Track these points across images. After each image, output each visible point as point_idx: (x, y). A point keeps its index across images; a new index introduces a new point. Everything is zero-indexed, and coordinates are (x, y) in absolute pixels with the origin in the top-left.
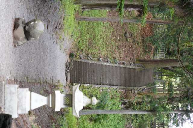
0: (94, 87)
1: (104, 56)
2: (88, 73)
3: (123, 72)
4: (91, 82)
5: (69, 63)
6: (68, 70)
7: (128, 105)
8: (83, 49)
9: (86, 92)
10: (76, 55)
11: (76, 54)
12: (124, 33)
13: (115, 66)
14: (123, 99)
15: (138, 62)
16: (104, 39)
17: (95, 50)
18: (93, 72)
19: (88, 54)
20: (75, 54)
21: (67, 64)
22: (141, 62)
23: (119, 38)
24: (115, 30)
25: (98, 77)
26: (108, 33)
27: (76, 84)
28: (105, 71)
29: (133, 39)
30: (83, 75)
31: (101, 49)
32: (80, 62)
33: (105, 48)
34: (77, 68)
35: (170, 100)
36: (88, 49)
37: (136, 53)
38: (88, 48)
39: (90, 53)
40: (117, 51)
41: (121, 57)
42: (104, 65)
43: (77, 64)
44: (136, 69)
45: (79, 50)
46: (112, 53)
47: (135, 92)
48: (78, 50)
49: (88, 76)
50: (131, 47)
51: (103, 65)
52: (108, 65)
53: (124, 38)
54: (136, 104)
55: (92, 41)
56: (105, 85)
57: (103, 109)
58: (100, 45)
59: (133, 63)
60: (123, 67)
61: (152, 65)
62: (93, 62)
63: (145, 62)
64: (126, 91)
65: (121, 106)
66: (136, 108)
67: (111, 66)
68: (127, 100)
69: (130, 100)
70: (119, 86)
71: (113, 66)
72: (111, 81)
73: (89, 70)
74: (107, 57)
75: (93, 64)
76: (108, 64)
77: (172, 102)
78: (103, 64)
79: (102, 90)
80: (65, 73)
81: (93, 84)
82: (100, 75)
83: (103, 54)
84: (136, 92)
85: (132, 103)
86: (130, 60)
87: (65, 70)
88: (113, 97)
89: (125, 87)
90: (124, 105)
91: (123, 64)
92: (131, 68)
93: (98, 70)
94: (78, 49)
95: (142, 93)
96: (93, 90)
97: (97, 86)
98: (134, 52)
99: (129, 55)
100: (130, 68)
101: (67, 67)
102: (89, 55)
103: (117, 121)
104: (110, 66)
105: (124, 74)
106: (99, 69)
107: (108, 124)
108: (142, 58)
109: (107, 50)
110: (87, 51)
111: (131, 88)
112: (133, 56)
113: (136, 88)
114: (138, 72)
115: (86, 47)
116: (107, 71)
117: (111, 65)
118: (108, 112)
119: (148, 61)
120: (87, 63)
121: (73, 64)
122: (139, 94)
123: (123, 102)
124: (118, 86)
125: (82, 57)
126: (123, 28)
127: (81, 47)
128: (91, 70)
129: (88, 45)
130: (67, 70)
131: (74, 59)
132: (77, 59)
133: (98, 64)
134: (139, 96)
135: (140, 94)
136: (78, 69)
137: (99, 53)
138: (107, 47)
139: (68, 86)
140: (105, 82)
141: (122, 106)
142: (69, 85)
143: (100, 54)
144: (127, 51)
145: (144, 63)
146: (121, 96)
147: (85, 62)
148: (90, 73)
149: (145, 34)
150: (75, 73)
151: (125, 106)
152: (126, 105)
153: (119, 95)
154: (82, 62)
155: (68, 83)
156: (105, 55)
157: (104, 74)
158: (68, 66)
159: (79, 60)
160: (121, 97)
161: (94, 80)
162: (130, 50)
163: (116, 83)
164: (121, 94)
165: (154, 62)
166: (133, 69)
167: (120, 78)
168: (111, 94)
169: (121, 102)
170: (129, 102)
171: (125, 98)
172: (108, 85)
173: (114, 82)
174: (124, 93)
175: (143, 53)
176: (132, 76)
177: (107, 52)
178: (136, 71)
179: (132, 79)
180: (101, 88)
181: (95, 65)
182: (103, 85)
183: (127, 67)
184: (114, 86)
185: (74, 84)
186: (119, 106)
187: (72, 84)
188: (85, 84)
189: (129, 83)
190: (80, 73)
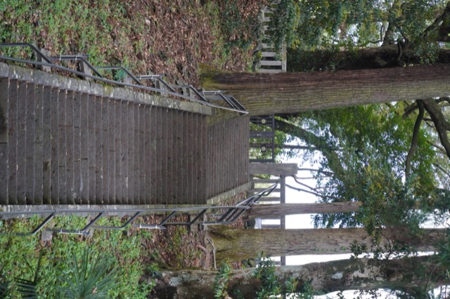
0: (11, 222)
1: (62, 42)
3: (153, 132)
13: (118, 100)
14: (157, 270)
15: (208, 83)
18: (4, 128)
22: (224, 86)
25: (30, 158)
28: (70, 126)
37: (199, 41)
40: (122, 24)
41: (140, 57)
42: (63, 91)
44: (204, 116)
46: (99, 28)
47: (200, 228)
50: (178, 11)
51: (56, 88)
52: (85, 94)
56: (70, 202)
60: (154, 107)
61: (276, 99)
62: (4, 70)
63: (242, 82)
67: (98, 97)
68: (175, 275)
70: (136, 203)
71: (105, 99)
72: (98, 182)
74: (74, 48)
75: (3, 80)
76: (84, 87)
78: (56, 83)
79: (55, 234)
81: (3, 202)
82: (41, 148)
83: (55, 31)
84: (206, 226)
86: (176, 71)
89: (161, 209)
92: (185, 112)
93: (31, 117)
95: (231, 232)
97: (26, 214)
98: (191, 38)
99: (172, 49)
100: (180, 111)
104: (92, 96)
105: (158, 140)
106: (38, 110)
108: (222, 63)
109: (73, 13)
111: (185, 209)
112: (188, 56)
117: (96, 93)
119: (255, 81)
122: (216, 234)
123: (157, 288)
124: (130, 203)
133: (31, 85)
135: (223, 237)
137: (36, 24)
140: (69, 185)
143: (40, 28)
144: (162, 30)
146: (146, 255)
153: (136, 253)
156: (67, 39)
157: (62, 141)
161: (8, 178)
162: (173, 28)
163: (124, 186)
164: (147, 245)
165: (284, 85)
166: (195, 114)
167: (141, 160)
168: (101, 249)
169: (145, 287)
170: (185, 284)
171: (167, 262)
172: (85, 203)
173: (112, 183)
174: (159, 236)
175: (219, 46)
176: (192, 153)
177: (73, 25)
178: (204, 128)
179: (190, 165)
180: (51, 223)
181: (13, 89)
182: (60, 208)
183: (170, 106)
184: (115, 207)
189: (179, 184)
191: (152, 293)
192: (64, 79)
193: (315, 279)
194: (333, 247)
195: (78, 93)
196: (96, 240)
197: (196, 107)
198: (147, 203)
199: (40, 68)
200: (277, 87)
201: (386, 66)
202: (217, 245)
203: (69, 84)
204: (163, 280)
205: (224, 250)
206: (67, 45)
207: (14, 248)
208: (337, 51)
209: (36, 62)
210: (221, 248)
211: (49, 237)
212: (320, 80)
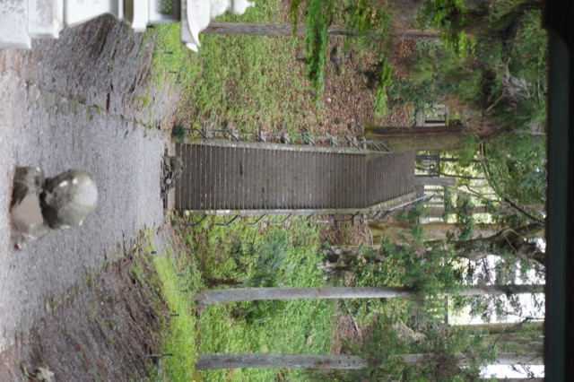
0: (245, 218)
1: (273, 125)
2: (228, 178)
3: (327, 168)
4: (237, 202)
5: (172, 160)
6: (169, 181)
7: (343, 262)
8: (210, 111)
9: (222, 232)
10: (192, 129)
11: (192, 124)
12: (330, 51)
13: (305, 152)
14: (328, 245)
15: (370, 134)
16: (272, 73)
17: (247, 111)
18: (241, 173)
19: (225, 124)
20: (187, 125)
21: (165, 164)
22: (379, 135)
25: (255, 186)
26: (283, 55)
27: (192, 211)
28: (276, 168)
29: (357, 66)
30: (213, 183)
31: (263, 104)
32: (203, 146)
33: (274, 101)
34: (193, 166)
35: (463, 247)
36: (224, 108)
37: (365, 107)
38: (226, 104)
39: (232, 119)
40: (310, 107)
41: (321, 125)
42: (273, 151)
43: (193, 154)
44: (364, 155)
45: (200, 113)
46: (296, 112)
47: (361, 223)
48: (197, 114)
49: (228, 185)
50: (351, 90)
51: (268, 150)
52: (285, 151)
53: (329, 65)
54: (364, 261)
55: (237, 84)
56: (276, 208)
57: (270, 284)
58: (262, 93)
59: (355, 139)
60: (328, 153)
61: (411, 143)
62: (241, 145)
63: (390, 133)
64: (336, 221)
65: (322, 267)
66: (366, 271)
67: (293, 152)
68: (339, 248)
69: (349, 247)
70: (316, 208)
71: (297, 152)
72: (293, 196)
73: (228, 170)
74: (280, 127)
75: (242, 149)
76: (284, 148)
77: (470, 252)
78: (269, 147)
79: (268, 224)
80: (159, 190)
81: (241, 208)
82: (261, 181)
83: (269, 119)
84: (365, 222)
85: (354, 258)
86: (347, 129)
87: (159, 181)
88: (301, 242)
89: (333, 211)
90: (331, 261)
91: (329, 143)
92: (350, 155)
93: (255, 166)
94: (198, 110)
95: (383, 225)
96: (242, 226)
97: (253, 214)
98: (359, 106)
99: (345, 115)
100: (346, 154)
101: (167, 172)
102: (230, 126)
103: (312, 311)
104: (289, 151)
105: (331, 171)
106: (259, 162)
107: (287, 319)
109: (280, 107)
110: (223, 114)
111: (350, 211)
112: (356, 118)
113: (365, 211)
114: (370, 162)
115: (221, 101)
116: (280, 169)
117: (291, 149)
118: (283, 293)
119: (399, 132)
120: (223, 148)
121: (181, 163)
122: (373, 226)
123: (328, 255)
124: (312, 208)
125: (209, 134)
127: (204, 105)
128: (236, 168)
129: (225, 96)
130: (165, 181)
131: (186, 141)
132: (195, 139)
133: (255, 150)
134: (376, 232)
135: (378, 228)
136: (198, 168)
137: (258, 118)
138: (280, 98)
139: (169, 223)
140: (276, 199)
141: (325, 265)
142: (173, 217)
143: (261, 120)
144: (339, 104)
145: (388, 138)
146: (322, 237)
147: (218, 147)
148: (232, 177)
150: (188, 180)
151: (333, 265)
152: (336, 261)
153: (316, 235)
154: (208, 147)
155: (169, 213)
156: (276, 122)
157: (272, 176)
158: (169, 168)
159: (201, 142)
160: (323, 240)
161: (244, 196)
162: (347, 101)
163: (309, 199)
164: (323, 232)
165: (417, 134)
166: (357, 155)
167: (320, 183)
168: (294, 233)
169: (321, 254)
170: (344, 253)
171: (335, 241)
172: (285, 208)
173: (301, 197)
174: (331, 227)
176: (355, 178)
177: (280, 113)
178: (364, 162)
179: (353, 185)
180: (266, 219)
181: (246, 152)
182: (271, 211)
183: (339, 152)
184: (303, 210)
185: (187, 213)
186: (315, 266)
187: (181, 215)
188: (218, 211)
189: (346, 197)
190: (203, 180)
191: (325, 258)
192: (273, 145)
195: (281, 151)
196: (292, 228)
198: (324, 208)
199: (260, 140)
200: (412, 136)
202: (373, 233)
203: (276, 147)
204: (332, 251)
205: (378, 236)
206: (275, 126)
207: (247, 231)
210: (376, 235)
211: (265, 225)
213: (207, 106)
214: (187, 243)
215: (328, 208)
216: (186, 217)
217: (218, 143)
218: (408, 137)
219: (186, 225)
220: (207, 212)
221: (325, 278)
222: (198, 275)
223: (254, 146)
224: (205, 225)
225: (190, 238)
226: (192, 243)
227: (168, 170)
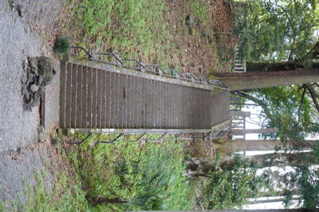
0: (128, 136)
1: (150, 59)
2: (112, 100)
3: (188, 98)
4: (120, 122)
6: (35, 88)
7: (201, 170)
9: (108, 149)
10: (77, 48)
11: (78, 44)
12: (185, 18)
13: (174, 84)
14: (190, 157)
15: (212, 77)
17: (130, 42)
18: (124, 96)
19: (110, 50)
21: (30, 65)
22: (219, 78)
23: (175, 26)
24: (168, 8)
25: (136, 109)
27: (78, 129)
28: (153, 95)
29: (202, 31)
30: (99, 104)
31: (143, 41)
32: (89, 68)
34: (79, 85)
37: (208, 59)
38: (110, 34)
39: (117, 47)
40: (175, 52)
41: (183, 65)
42: (150, 80)
43: (79, 74)
44: (210, 91)
45: (86, 35)
46: (165, 53)
47: (209, 139)
48: (83, 36)
49: (112, 106)
50: (199, 46)
51: (147, 79)
52: (159, 81)
53: (185, 27)
54: (221, 170)
55: (121, 19)
56: (153, 128)
60: (189, 87)
61: (241, 83)
62: (125, 71)
63: (227, 76)
64: (194, 139)
65: (186, 174)
67: (165, 83)
68: (198, 159)
69: (206, 158)
70: (181, 128)
71: (168, 83)
72: (165, 119)
73: (112, 93)
74: (155, 62)
75: (125, 75)
76: (159, 78)
78: (147, 77)
79: (146, 141)
81: (124, 128)
82: (141, 105)
83: (146, 55)
84: (211, 138)
85: (212, 167)
86: (198, 71)
87: (19, 86)
88: (171, 155)
89: (192, 131)
90: (193, 170)
92: (202, 89)
93: (136, 91)
94: (84, 32)
95: (222, 141)
96: (125, 144)
97: (134, 133)
98: (205, 58)
99: (197, 62)
100: (200, 89)
101: (31, 75)
102: (115, 51)
104: (162, 82)
105: (191, 101)
106: (139, 89)
108: (218, 68)
109: (154, 47)
110: (108, 41)
111: (202, 131)
112: (203, 65)
115: (106, 30)
116: (156, 96)
117: (164, 81)
119: (232, 76)
120: (108, 72)
122: (215, 142)
123: (190, 165)
124: (178, 128)
125: (95, 57)
126: (183, 8)
127: (90, 28)
128: (120, 92)
129: (110, 26)
130: (29, 88)
131: (71, 60)
132: (81, 59)
133: (136, 77)
134: (218, 146)
135: (219, 143)
136: (84, 88)
137: (138, 52)
138: (155, 40)
139: (48, 141)
140: (152, 121)
141: (187, 172)
142: (55, 135)
143: (140, 53)
144: (192, 54)
145: (225, 79)
146: (185, 150)
147: (104, 71)
148: (117, 100)
149: (218, 24)
150: (73, 100)
151: (194, 173)
152: (196, 169)
153: (181, 149)
154: (94, 69)
155: (48, 130)
156: (152, 58)
157: (149, 101)
158: (35, 70)
159: (87, 64)
160: (186, 153)
161: (126, 117)
162: (197, 53)
163: (176, 121)
164: (186, 146)
165: (245, 77)
166: (206, 90)
167: (183, 109)
168: (166, 148)
169: (185, 164)
170: (202, 163)
171: (194, 154)
172: (159, 128)
173: (171, 119)
174: (191, 142)
175: (217, 61)
176: (205, 107)
177: (154, 51)
178: (210, 96)
179: (204, 112)
180: (145, 137)
181: (129, 79)
182: (148, 130)
183: (196, 87)
184: (172, 130)
185: (72, 131)
186: (181, 174)
187: (65, 133)
188: (103, 130)
189: (200, 120)
190: (89, 100)
191: (188, 167)
192: (151, 75)
193: (259, 162)
194: (266, 148)
195: (156, 81)
196: (164, 144)
197: (207, 87)
198: (186, 128)
199: (140, 70)
200: (242, 78)
201: (290, 70)
202: (216, 146)
203: (153, 77)
204: (193, 161)
205: (219, 149)
206: (152, 60)
207: (129, 147)
208: (268, 63)
209: (138, 68)
210: (217, 148)
211: (144, 142)
212: (261, 75)
213: (93, 29)
214: (71, 162)
215: (188, 128)
216: (71, 135)
217: (104, 67)
218: (239, 79)
219: (71, 143)
220: (92, 130)
221: (188, 182)
222: (81, 196)
223: (135, 74)
224: (91, 143)
225: (74, 157)
226: (76, 161)
227: (33, 73)
